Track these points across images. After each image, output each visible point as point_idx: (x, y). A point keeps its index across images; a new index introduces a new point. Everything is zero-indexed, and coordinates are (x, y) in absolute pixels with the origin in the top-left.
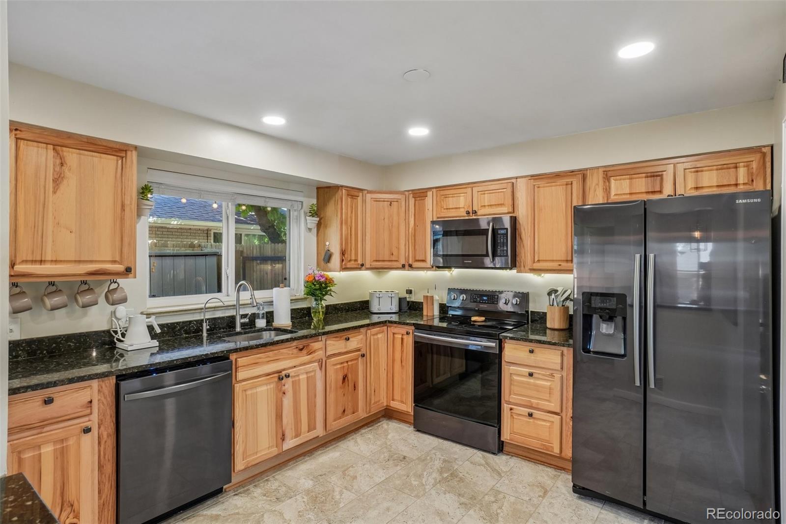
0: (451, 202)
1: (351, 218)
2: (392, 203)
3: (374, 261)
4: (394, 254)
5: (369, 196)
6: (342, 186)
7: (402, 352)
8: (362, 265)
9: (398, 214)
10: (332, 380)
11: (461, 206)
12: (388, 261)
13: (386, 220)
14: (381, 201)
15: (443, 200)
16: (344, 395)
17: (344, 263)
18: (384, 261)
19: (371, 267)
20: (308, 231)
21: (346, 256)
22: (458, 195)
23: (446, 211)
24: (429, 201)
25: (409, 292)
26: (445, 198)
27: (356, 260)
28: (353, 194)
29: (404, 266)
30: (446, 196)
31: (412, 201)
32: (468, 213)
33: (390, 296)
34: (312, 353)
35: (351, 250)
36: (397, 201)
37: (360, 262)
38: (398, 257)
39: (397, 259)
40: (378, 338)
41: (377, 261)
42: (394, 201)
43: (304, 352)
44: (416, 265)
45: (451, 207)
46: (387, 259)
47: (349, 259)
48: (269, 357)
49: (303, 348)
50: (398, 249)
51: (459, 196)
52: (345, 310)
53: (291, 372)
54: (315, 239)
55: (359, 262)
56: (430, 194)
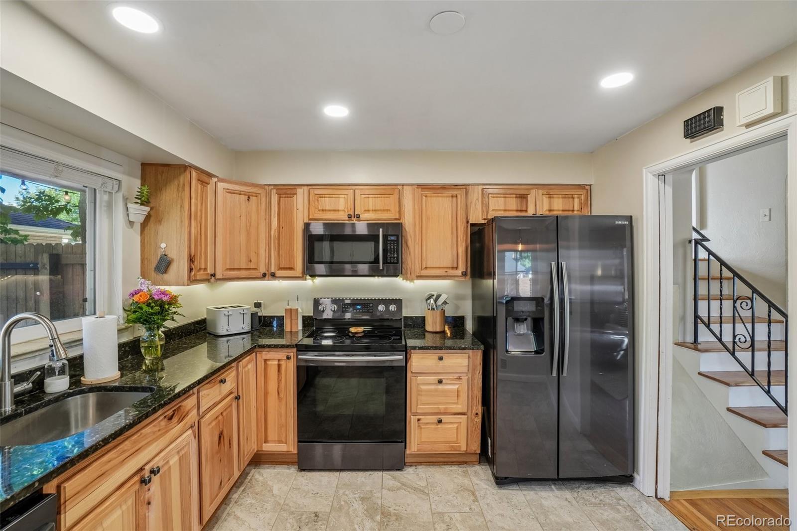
0: (327, 203)
1: (201, 211)
2: (251, 197)
3: (227, 269)
4: (252, 260)
5: (221, 185)
6: (192, 167)
7: (279, 381)
8: (213, 275)
9: (257, 211)
10: (208, 446)
11: (340, 209)
12: (245, 269)
13: (243, 218)
14: (237, 194)
15: (318, 200)
16: (220, 460)
17: (193, 273)
18: (239, 269)
19: (224, 277)
21: (195, 263)
22: (336, 196)
23: (321, 212)
24: (300, 199)
25: (258, 305)
26: (320, 197)
27: (205, 269)
28: (204, 180)
29: (264, 275)
30: (321, 196)
31: (275, 198)
32: (350, 217)
33: (242, 312)
34: (185, 416)
35: (201, 255)
36: (256, 196)
38: (258, 266)
39: (256, 267)
40: (249, 370)
41: (230, 269)
42: (252, 196)
43: (175, 419)
44: (279, 273)
45: (328, 208)
46: (244, 267)
47: (199, 268)
48: (124, 452)
49: (174, 414)
50: (257, 254)
51: (339, 198)
53: (159, 461)
54: (139, 238)
55: (209, 272)
56: (300, 191)
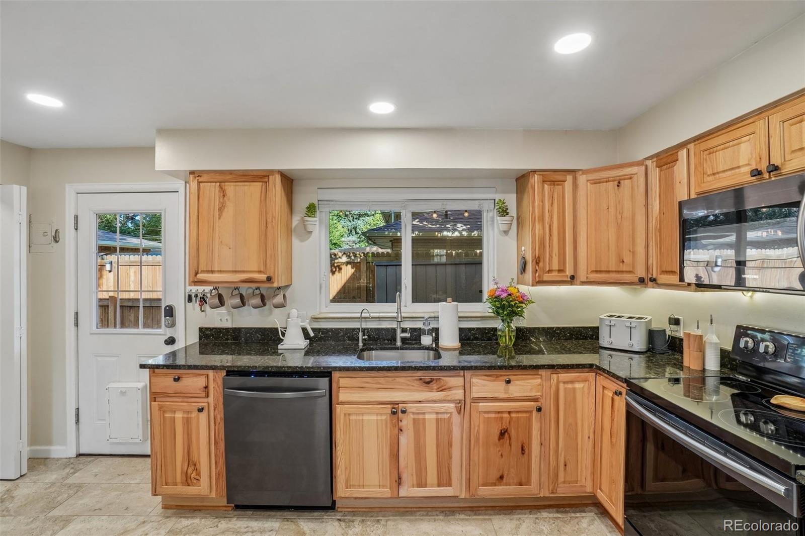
0: (722, 160)
1: (551, 212)
2: (622, 182)
3: (593, 271)
4: (625, 260)
5: (584, 178)
6: (535, 171)
7: (612, 420)
8: (573, 277)
9: (632, 196)
10: (481, 432)
11: (741, 164)
12: (615, 271)
13: (612, 210)
14: (603, 182)
15: (706, 160)
16: (502, 455)
17: (537, 274)
18: (608, 272)
19: (588, 280)
20: (504, 235)
21: (541, 264)
22: (735, 142)
23: (711, 178)
24: (682, 167)
25: (676, 322)
26: (710, 154)
27: (561, 271)
28: (554, 180)
29: (642, 281)
30: (710, 151)
31: (656, 172)
32: (756, 173)
33: (628, 324)
34: (442, 390)
35: (551, 256)
36: (631, 178)
37: (569, 272)
38: (633, 267)
39: (631, 270)
40: (574, 389)
41: (597, 272)
42: (625, 179)
43: (434, 385)
44: (663, 279)
45: (721, 169)
46: (614, 270)
47: (548, 269)
49: (431, 381)
50: (633, 253)
51: (739, 144)
52: (563, 336)
54: (515, 243)
55: (567, 274)
56: (683, 154)
